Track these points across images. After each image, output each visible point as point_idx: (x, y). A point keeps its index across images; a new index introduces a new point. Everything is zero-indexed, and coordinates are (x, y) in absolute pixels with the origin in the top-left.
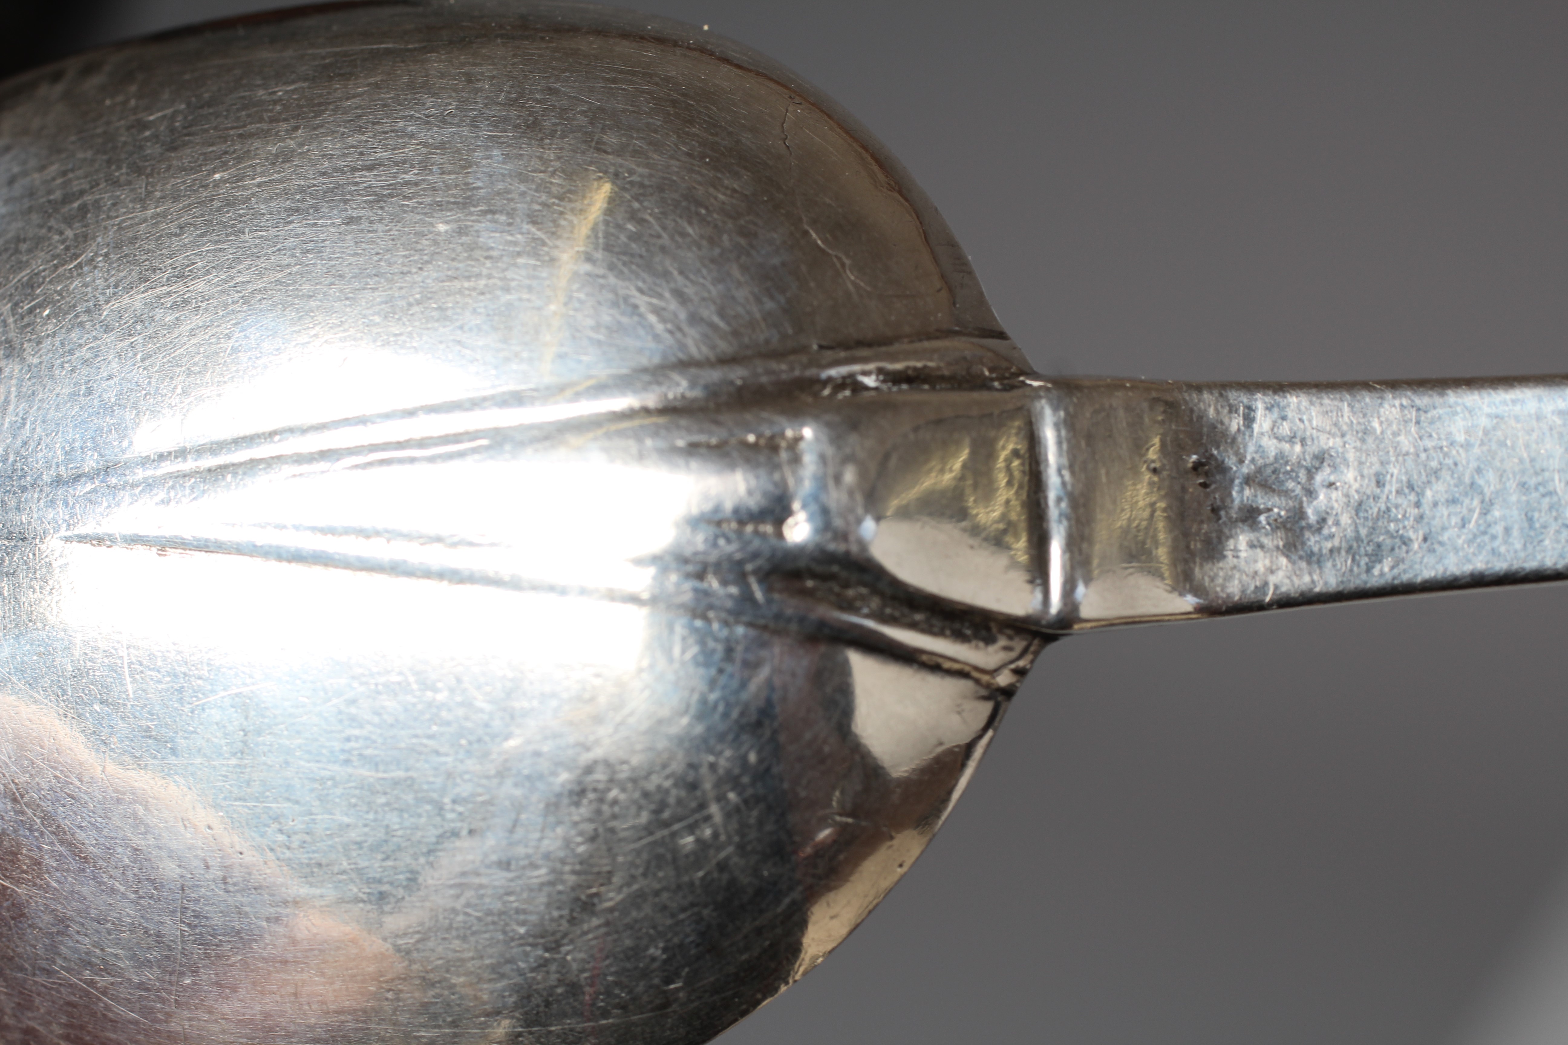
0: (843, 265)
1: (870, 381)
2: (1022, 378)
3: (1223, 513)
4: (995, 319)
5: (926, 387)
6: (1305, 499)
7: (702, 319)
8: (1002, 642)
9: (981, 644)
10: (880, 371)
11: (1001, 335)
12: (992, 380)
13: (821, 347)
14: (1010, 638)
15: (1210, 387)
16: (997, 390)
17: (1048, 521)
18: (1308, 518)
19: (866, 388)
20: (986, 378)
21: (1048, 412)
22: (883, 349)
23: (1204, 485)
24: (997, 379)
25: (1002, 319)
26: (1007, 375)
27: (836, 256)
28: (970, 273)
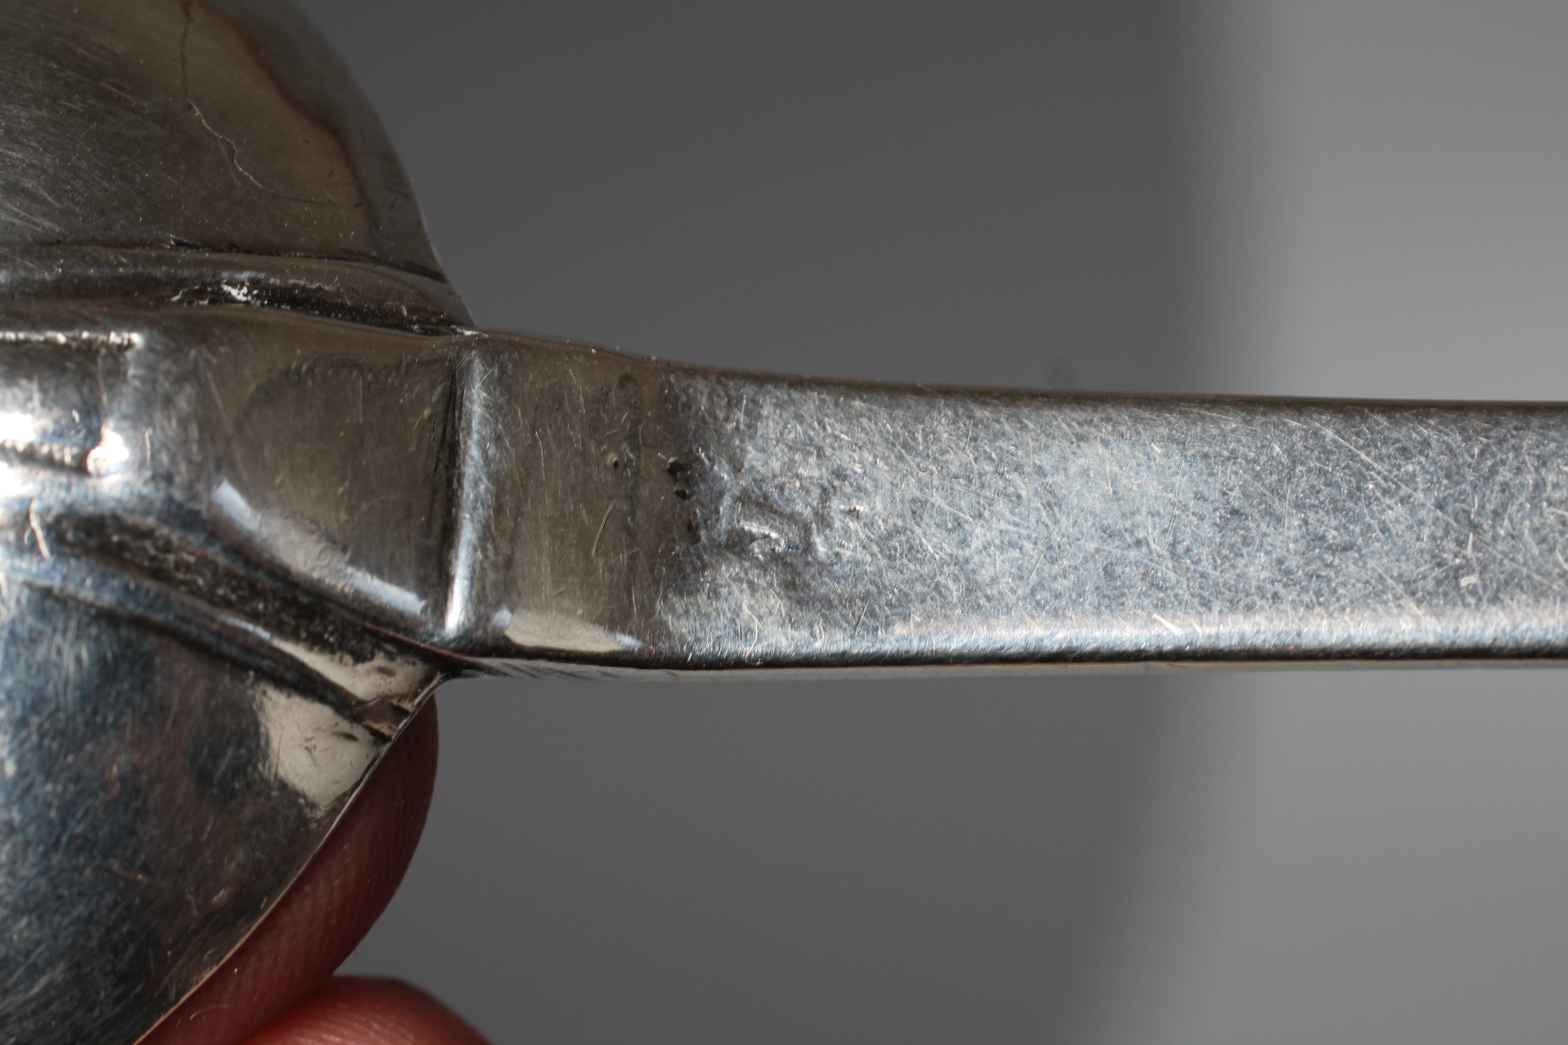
0: (231, 153)
1: (239, 294)
2: (453, 327)
3: (703, 533)
4: (432, 256)
5: (317, 312)
6: (814, 526)
7: (23, 190)
8: (380, 660)
9: (348, 658)
10: (254, 283)
11: (438, 276)
12: (412, 322)
13: (179, 244)
14: (390, 657)
15: (706, 374)
16: (415, 332)
17: (459, 506)
18: (816, 551)
19: (233, 300)
20: (402, 318)
21: (478, 367)
22: (264, 259)
23: (682, 495)
24: (418, 322)
25: (440, 257)
26: (433, 320)
27: (222, 140)
28: (408, 197)
